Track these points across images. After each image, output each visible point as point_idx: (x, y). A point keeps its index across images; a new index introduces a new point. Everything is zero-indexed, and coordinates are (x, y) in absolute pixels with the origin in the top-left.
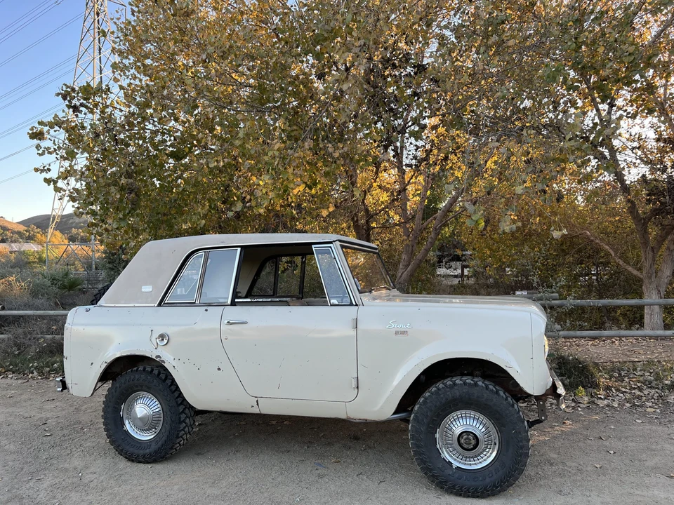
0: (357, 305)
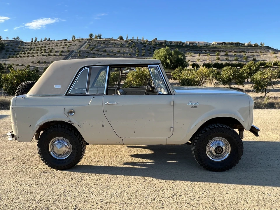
0: (171, 94)
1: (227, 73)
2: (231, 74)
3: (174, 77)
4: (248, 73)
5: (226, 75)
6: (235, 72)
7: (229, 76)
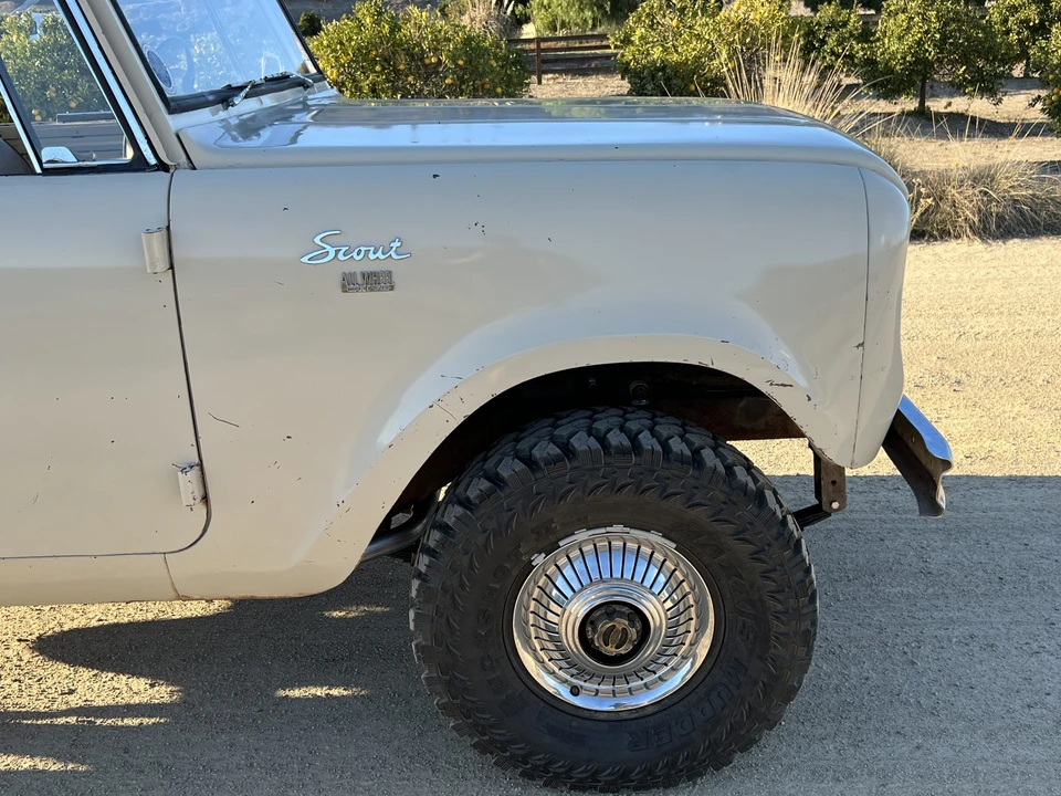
1: (909, 28)
2: (927, 32)
3: (624, 60)
4: (1028, 28)
5: (900, 38)
6: (953, 20)
7: (919, 43)
